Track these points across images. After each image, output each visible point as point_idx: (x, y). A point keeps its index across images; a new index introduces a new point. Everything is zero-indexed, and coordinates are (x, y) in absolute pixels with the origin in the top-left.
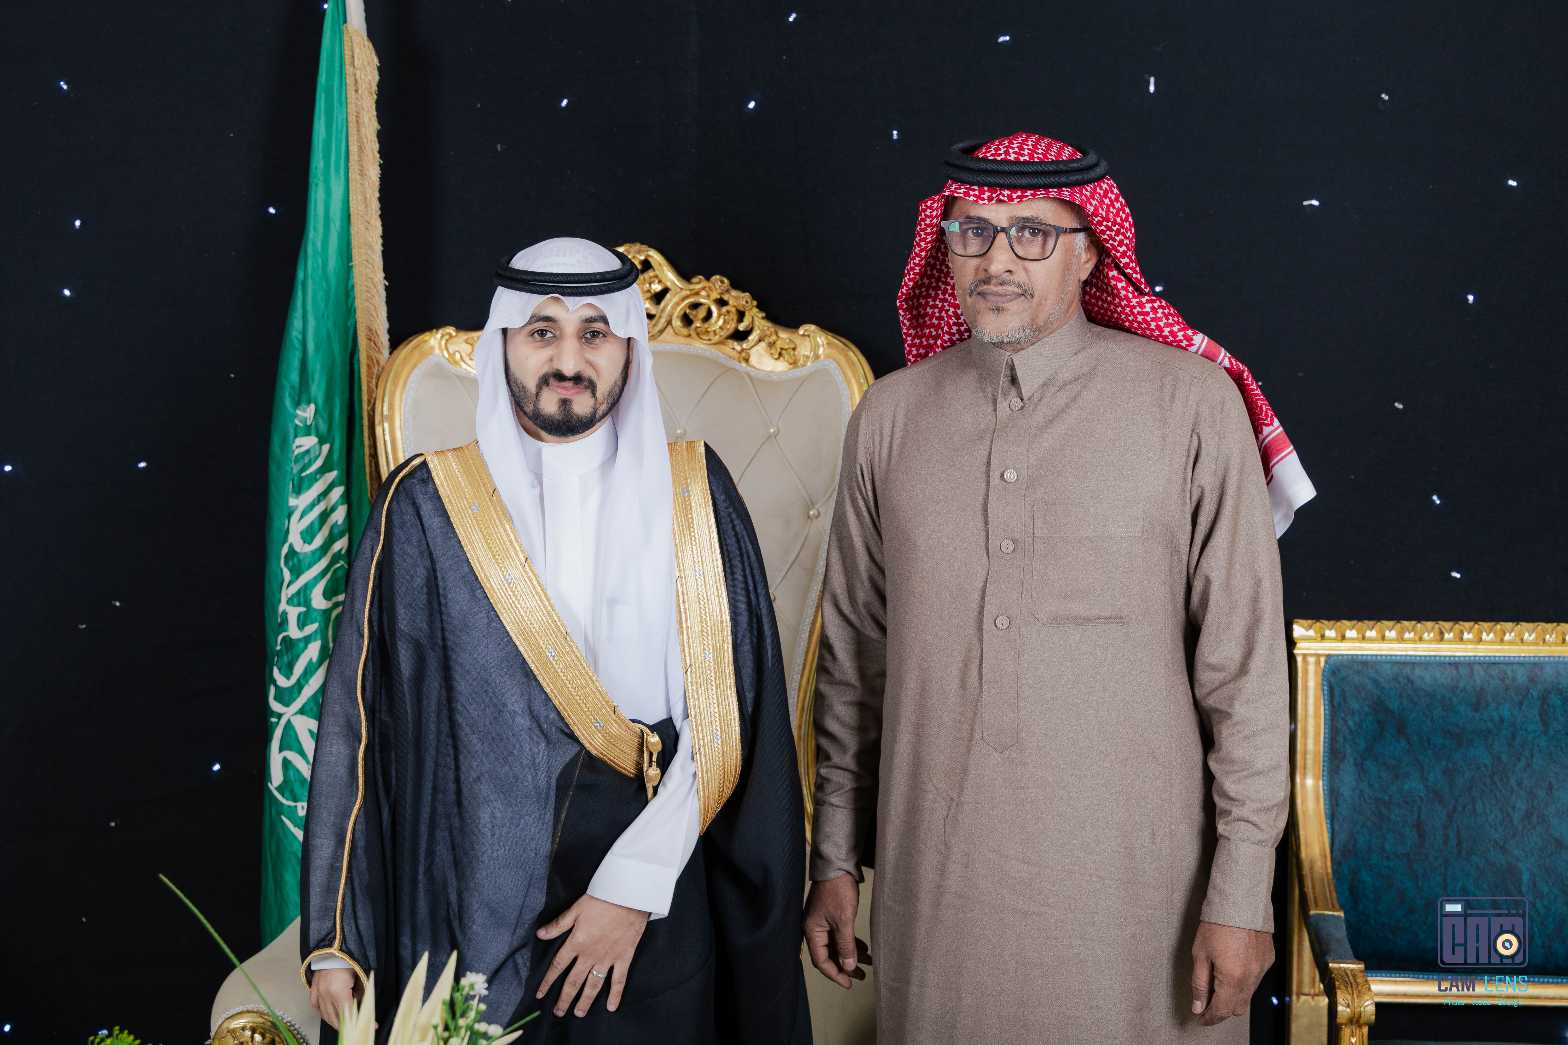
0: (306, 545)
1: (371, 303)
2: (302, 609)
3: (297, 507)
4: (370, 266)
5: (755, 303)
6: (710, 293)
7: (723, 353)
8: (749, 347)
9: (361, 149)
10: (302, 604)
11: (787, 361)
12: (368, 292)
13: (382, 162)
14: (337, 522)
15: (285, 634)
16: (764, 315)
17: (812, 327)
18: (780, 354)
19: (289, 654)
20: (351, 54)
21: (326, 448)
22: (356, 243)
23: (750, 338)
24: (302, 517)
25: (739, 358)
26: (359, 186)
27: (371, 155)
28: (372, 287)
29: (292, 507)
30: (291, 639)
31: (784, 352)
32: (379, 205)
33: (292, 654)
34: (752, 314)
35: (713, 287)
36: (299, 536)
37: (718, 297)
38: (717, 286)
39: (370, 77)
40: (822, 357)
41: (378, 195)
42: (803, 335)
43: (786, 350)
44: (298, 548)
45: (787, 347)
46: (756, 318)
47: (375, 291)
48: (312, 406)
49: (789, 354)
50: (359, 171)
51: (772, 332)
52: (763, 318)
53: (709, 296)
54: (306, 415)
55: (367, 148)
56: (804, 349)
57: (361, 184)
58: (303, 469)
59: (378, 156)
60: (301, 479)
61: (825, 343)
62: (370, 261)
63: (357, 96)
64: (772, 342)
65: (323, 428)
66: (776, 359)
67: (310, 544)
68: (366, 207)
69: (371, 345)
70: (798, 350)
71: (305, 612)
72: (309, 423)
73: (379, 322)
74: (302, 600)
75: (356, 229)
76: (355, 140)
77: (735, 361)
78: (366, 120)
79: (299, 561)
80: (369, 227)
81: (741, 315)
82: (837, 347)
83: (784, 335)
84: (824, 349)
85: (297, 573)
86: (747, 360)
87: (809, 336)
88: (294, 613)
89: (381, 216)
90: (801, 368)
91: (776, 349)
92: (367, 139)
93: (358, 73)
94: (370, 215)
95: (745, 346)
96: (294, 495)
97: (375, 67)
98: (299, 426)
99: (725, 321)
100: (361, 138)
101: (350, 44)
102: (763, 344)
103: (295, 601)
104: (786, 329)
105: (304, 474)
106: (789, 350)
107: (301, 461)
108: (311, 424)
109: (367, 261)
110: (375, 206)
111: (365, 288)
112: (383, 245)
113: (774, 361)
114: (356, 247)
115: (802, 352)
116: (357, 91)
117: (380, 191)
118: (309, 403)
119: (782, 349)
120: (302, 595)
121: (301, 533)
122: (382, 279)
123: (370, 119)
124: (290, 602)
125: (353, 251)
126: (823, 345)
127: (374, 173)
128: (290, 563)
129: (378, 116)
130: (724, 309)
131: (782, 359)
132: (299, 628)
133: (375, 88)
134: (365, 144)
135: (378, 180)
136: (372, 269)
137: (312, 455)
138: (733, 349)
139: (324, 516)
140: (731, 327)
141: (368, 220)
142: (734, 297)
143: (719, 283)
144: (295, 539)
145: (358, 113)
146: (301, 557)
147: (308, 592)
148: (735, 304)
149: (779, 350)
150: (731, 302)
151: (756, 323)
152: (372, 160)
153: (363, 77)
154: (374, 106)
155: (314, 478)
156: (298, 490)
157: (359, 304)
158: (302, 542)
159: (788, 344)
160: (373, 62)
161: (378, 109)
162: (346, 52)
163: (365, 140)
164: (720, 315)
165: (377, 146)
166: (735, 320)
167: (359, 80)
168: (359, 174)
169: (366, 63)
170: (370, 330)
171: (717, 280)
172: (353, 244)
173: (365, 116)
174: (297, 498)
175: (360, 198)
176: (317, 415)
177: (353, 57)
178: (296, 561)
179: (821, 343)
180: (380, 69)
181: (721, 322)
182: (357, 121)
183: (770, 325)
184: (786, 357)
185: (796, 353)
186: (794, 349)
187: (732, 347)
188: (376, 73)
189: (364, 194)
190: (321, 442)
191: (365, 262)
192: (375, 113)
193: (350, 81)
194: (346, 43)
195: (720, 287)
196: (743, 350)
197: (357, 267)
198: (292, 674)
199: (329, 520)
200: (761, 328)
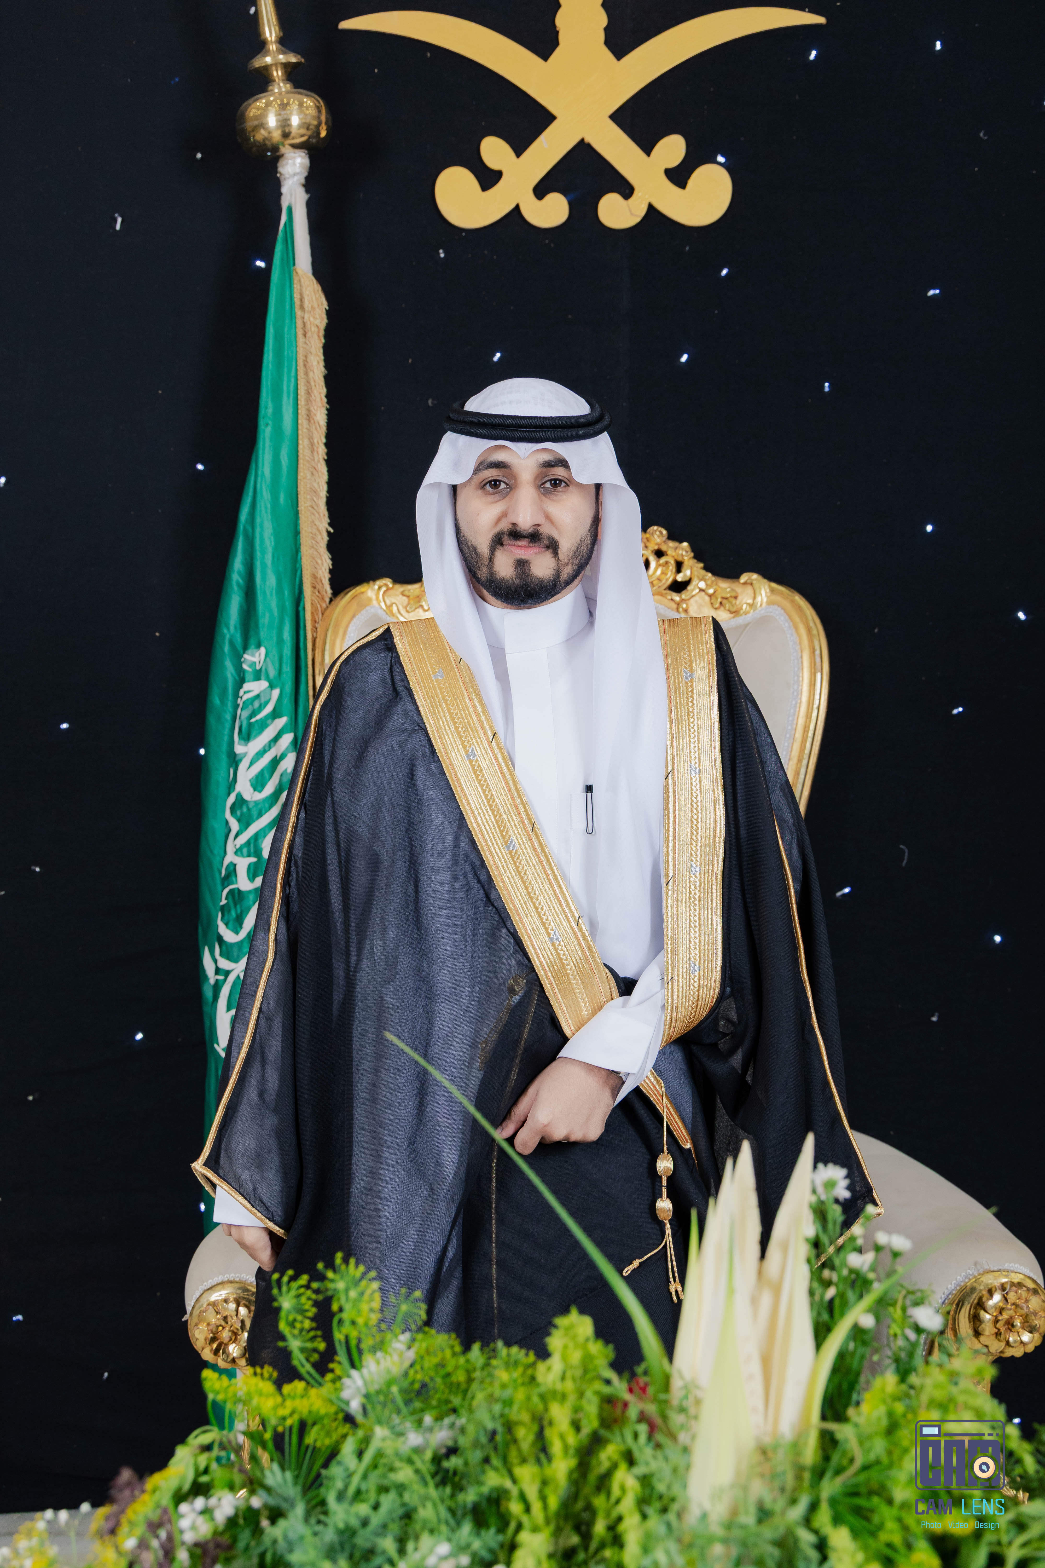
0: (256, 793)
1: (316, 550)
2: (253, 860)
3: (246, 754)
4: (314, 512)
5: (692, 555)
6: (648, 544)
7: (661, 604)
8: (688, 597)
9: (309, 393)
10: (252, 854)
11: (729, 610)
12: (313, 539)
13: (328, 407)
14: (286, 770)
15: (232, 887)
16: (702, 565)
17: (755, 576)
18: (721, 603)
19: (238, 907)
20: (299, 297)
21: (276, 693)
22: (302, 489)
23: (689, 588)
24: (251, 764)
25: (678, 609)
26: (305, 430)
27: (318, 399)
28: (318, 533)
29: (239, 754)
30: (239, 890)
31: (724, 601)
32: (326, 450)
33: (241, 907)
34: (690, 564)
35: (652, 537)
36: (249, 784)
37: (656, 548)
38: (656, 536)
39: (318, 322)
40: (764, 605)
41: (324, 440)
42: (745, 583)
43: (726, 599)
44: (247, 797)
45: (728, 595)
46: (695, 569)
47: (319, 537)
48: (263, 650)
49: (731, 602)
50: (305, 416)
51: (713, 582)
52: (701, 568)
53: (646, 547)
54: (256, 659)
55: (315, 392)
56: (745, 598)
57: (307, 429)
58: (253, 714)
59: (325, 400)
60: (250, 725)
61: (768, 590)
62: (315, 508)
63: (304, 340)
64: (711, 591)
65: (273, 673)
66: (716, 609)
67: (260, 792)
68: (312, 452)
69: (315, 593)
70: (740, 598)
71: (255, 863)
72: (258, 668)
73: (323, 569)
74: (252, 850)
75: (302, 474)
76: (302, 384)
77: (673, 612)
78: (315, 363)
79: (249, 810)
80: (315, 472)
81: (679, 566)
82: (782, 593)
83: (724, 586)
84: (768, 597)
85: (245, 822)
86: (686, 611)
87: (751, 584)
88: (243, 864)
89: (328, 462)
90: (743, 616)
91: (717, 599)
92: (315, 382)
93: (306, 316)
94: (316, 460)
95: (683, 597)
96: (243, 742)
97: (324, 311)
98: (248, 671)
99: (663, 573)
100: (308, 382)
101: (299, 287)
102: (703, 593)
103: (245, 850)
104: (724, 579)
105: (253, 720)
106: (730, 599)
107: (250, 707)
108: (261, 669)
109: (313, 508)
110: (322, 451)
111: (311, 535)
112: (328, 492)
113: (714, 610)
114: (302, 493)
115: (744, 601)
116: (305, 335)
117: (328, 436)
118: (259, 646)
119: (723, 598)
120: (252, 845)
121: (250, 781)
122: (327, 526)
123: (318, 362)
124: (239, 853)
125: (299, 496)
126: (766, 592)
127: (321, 417)
128: (238, 813)
129: (326, 361)
130: (663, 560)
131: (722, 608)
132: (249, 879)
133: (322, 333)
134: (313, 387)
135: (326, 424)
136: (317, 515)
137: (263, 700)
138: (672, 600)
139: (275, 762)
140: (670, 578)
141: (314, 465)
142: (672, 548)
143: (658, 533)
144: (244, 787)
145: (306, 357)
146: (251, 806)
147: (260, 841)
148: (674, 554)
149: (719, 600)
150: (670, 552)
151: (696, 573)
152: (320, 404)
153: (312, 319)
154: (322, 351)
155: (263, 725)
156: (247, 737)
157: (305, 550)
158: (252, 790)
159: (729, 592)
160: (322, 304)
161: (325, 354)
162: (295, 296)
163: (312, 383)
164: (658, 565)
165: (324, 391)
166: (674, 570)
167: (309, 323)
168: (306, 419)
169: (316, 305)
170: (314, 577)
171: (656, 531)
172: (299, 490)
173: (312, 358)
174: (246, 745)
175: (306, 442)
176: (268, 659)
177: (301, 300)
178: (245, 809)
179: (763, 592)
180: (329, 313)
181: (659, 572)
182: (305, 365)
183: (710, 575)
184: (727, 606)
185: (738, 602)
186: (736, 598)
187: (669, 597)
188: (325, 316)
189: (311, 439)
190: (272, 687)
191: (310, 508)
192: (323, 358)
193: (299, 324)
194: (295, 286)
195: (658, 537)
196: (683, 600)
197: (303, 512)
198: (241, 927)
199: (279, 767)
200: (701, 578)
